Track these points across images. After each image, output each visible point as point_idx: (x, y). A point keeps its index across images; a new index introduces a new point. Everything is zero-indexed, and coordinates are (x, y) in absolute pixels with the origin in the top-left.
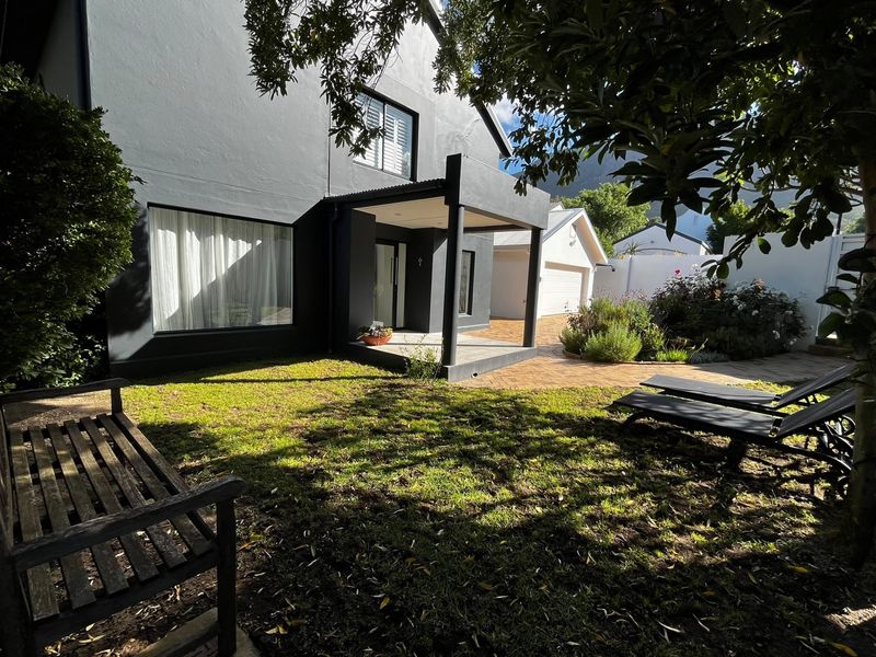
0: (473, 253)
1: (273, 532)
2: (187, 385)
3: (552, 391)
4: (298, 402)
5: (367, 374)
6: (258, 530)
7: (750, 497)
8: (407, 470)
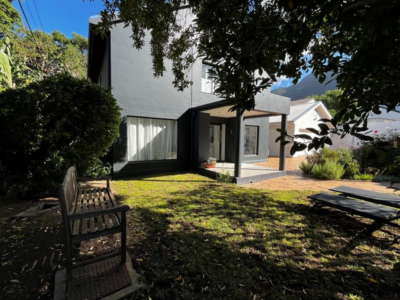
0: (258, 127)
1: (148, 232)
2: (137, 181)
3: (285, 191)
4: (173, 189)
5: (203, 180)
6: (144, 230)
7: (367, 248)
8: (203, 217)
